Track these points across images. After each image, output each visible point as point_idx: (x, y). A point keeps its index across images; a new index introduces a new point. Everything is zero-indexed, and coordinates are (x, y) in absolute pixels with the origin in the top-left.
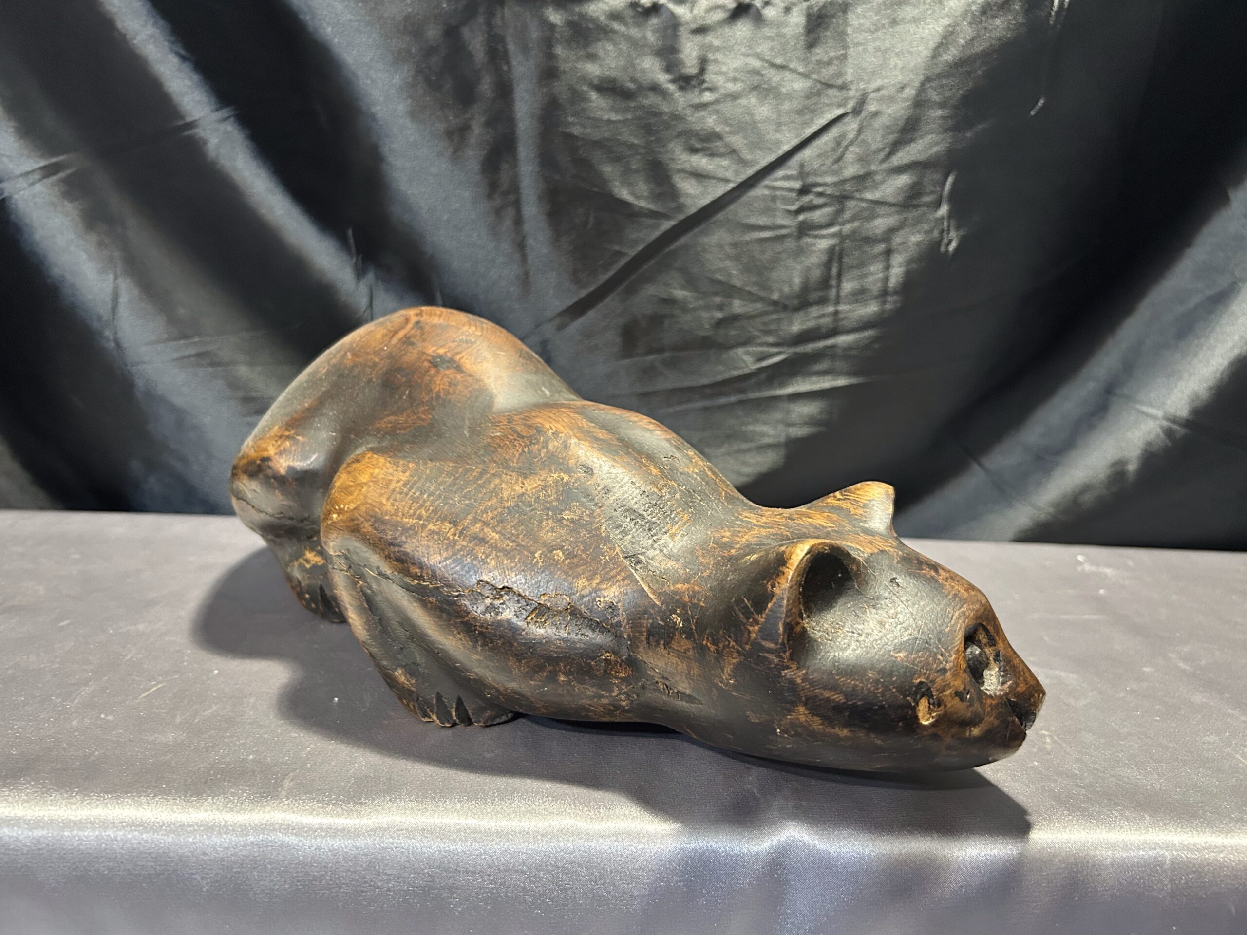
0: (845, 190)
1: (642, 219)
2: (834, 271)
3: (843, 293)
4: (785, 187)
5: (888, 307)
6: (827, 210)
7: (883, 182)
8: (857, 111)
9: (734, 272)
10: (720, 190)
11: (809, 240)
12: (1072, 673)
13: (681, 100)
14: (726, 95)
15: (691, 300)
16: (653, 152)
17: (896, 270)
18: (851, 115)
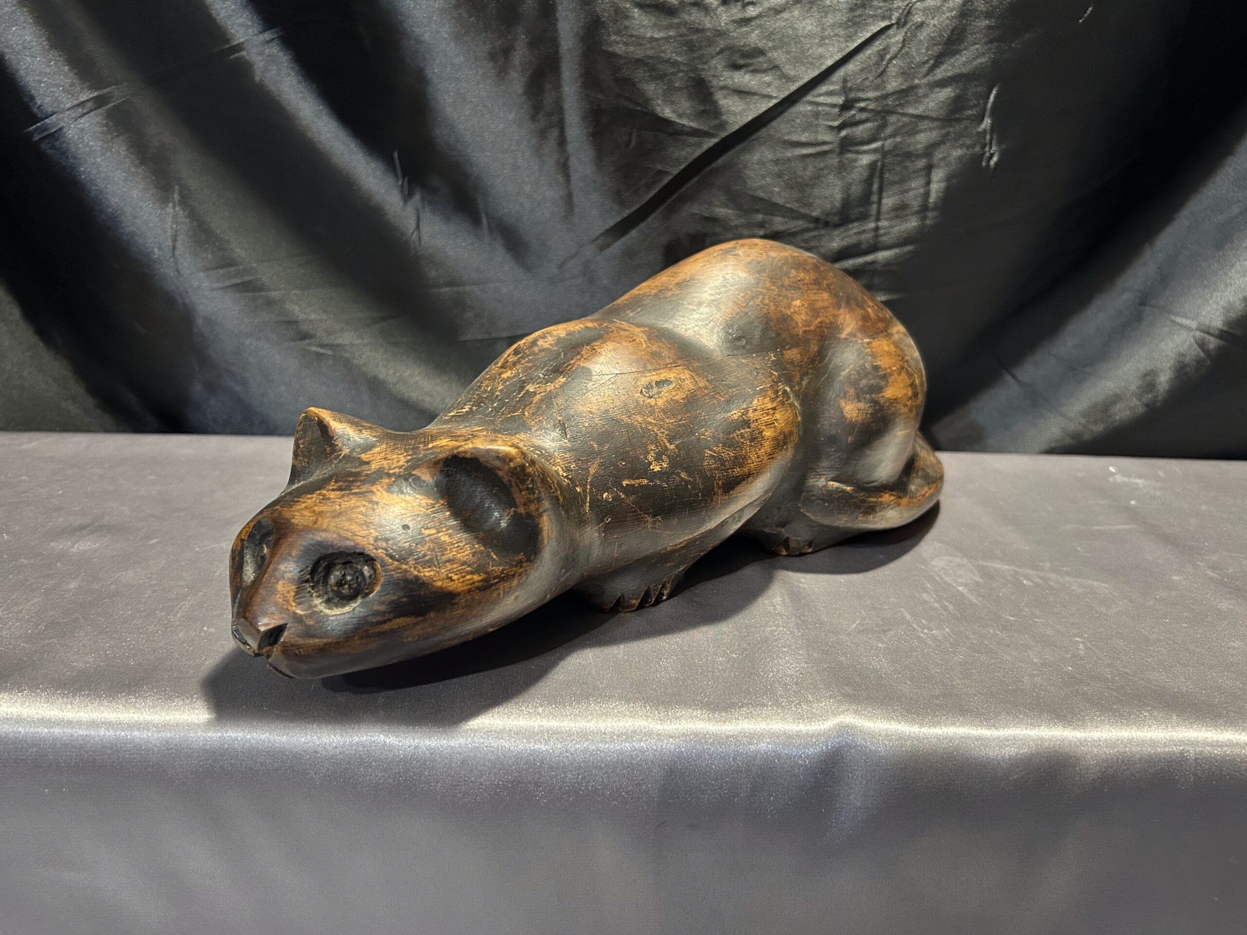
0: (887, 105)
1: (684, 137)
2: (875, 187)
3: (884, 209)
4: (827, 102)
5: (928, 222)
6: (869, 125)
7: (925, 96)
8: (900, 24)
9: (776, 189)
10: (764, 106)
11: (849, 156)
12: (1104, 582)
13: (725, 17)
14: (770, 9)
15: (732, 218)
16: (696, 69)
17: (937, 186)
18: (895, 27)
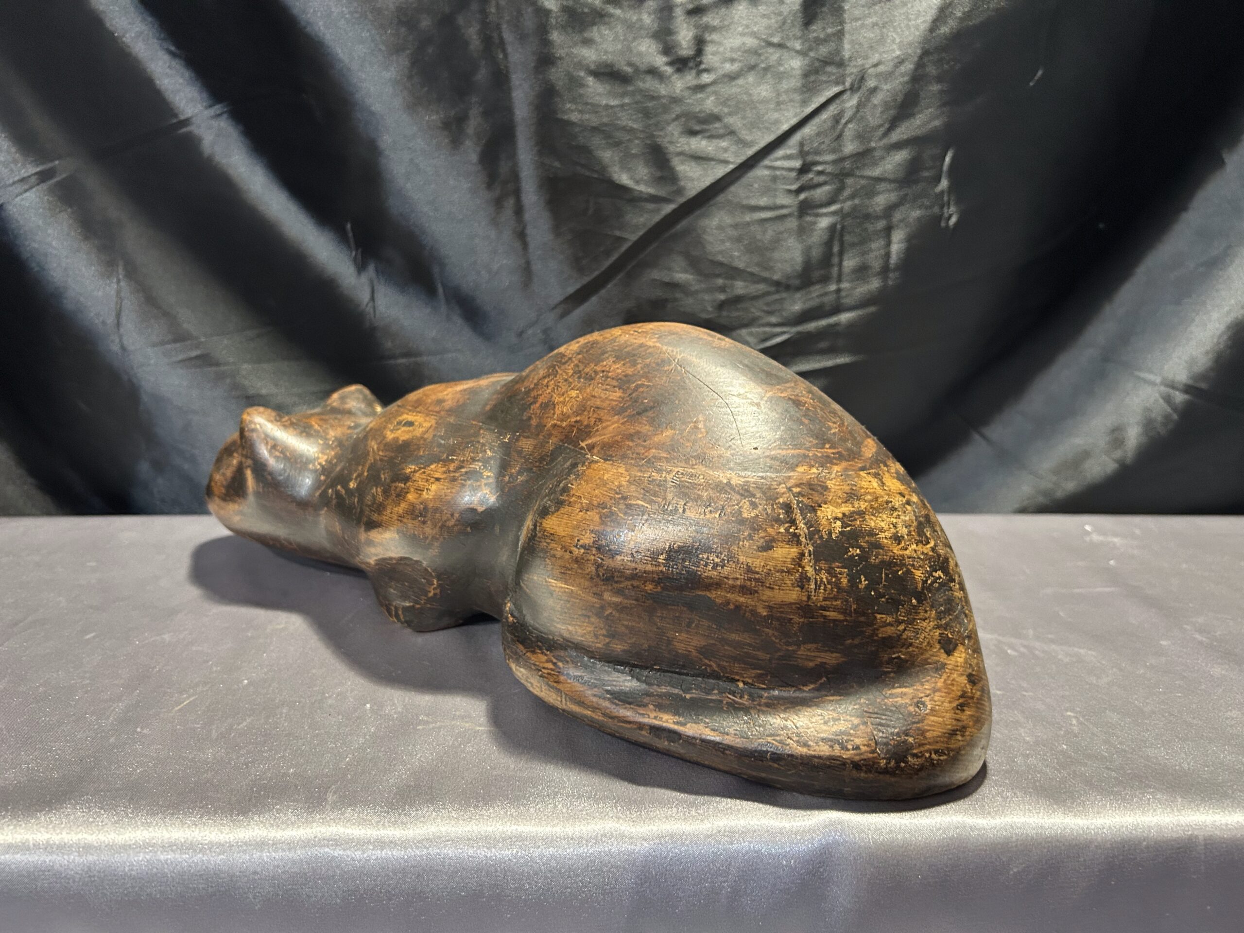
0: (844, 168)
1: (643, 204)
2: (836, 249)
3: (845, 270)
4: (784, 166)
5: (890, 283)
6: (827, 188)
7: (882, 158)
8: (853, 89)
9: (736, 254)
10: (721, 171)
11: (809, 219)
12: (1090, 649)
13: (679, 84)
14: (725, 76)
15: (694, 283)
16: (652, 136)
17: (897, 246)
18: (848, 93)
